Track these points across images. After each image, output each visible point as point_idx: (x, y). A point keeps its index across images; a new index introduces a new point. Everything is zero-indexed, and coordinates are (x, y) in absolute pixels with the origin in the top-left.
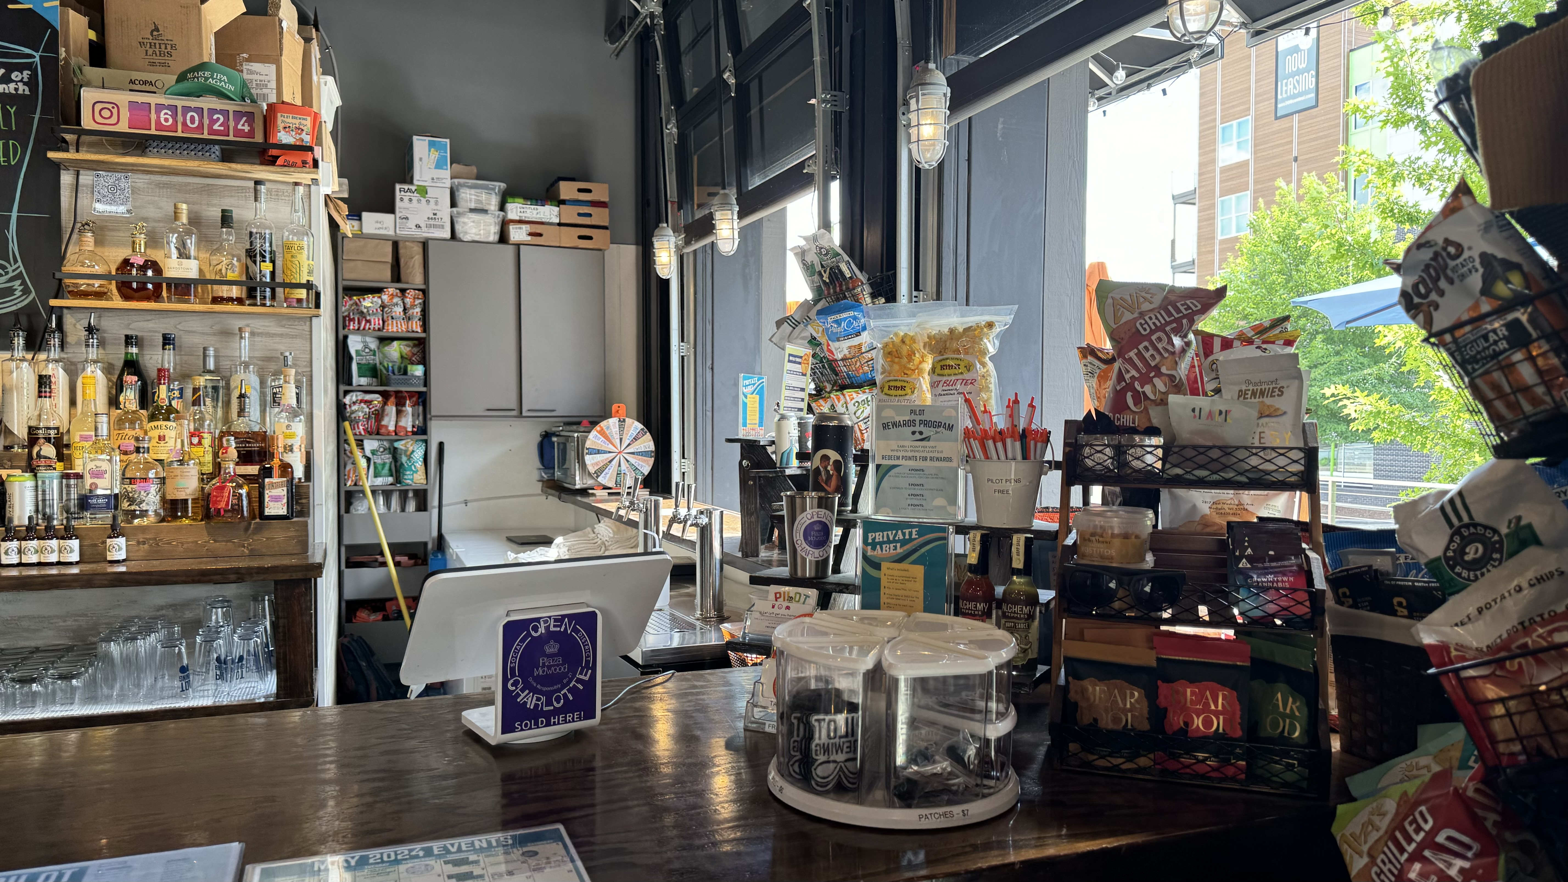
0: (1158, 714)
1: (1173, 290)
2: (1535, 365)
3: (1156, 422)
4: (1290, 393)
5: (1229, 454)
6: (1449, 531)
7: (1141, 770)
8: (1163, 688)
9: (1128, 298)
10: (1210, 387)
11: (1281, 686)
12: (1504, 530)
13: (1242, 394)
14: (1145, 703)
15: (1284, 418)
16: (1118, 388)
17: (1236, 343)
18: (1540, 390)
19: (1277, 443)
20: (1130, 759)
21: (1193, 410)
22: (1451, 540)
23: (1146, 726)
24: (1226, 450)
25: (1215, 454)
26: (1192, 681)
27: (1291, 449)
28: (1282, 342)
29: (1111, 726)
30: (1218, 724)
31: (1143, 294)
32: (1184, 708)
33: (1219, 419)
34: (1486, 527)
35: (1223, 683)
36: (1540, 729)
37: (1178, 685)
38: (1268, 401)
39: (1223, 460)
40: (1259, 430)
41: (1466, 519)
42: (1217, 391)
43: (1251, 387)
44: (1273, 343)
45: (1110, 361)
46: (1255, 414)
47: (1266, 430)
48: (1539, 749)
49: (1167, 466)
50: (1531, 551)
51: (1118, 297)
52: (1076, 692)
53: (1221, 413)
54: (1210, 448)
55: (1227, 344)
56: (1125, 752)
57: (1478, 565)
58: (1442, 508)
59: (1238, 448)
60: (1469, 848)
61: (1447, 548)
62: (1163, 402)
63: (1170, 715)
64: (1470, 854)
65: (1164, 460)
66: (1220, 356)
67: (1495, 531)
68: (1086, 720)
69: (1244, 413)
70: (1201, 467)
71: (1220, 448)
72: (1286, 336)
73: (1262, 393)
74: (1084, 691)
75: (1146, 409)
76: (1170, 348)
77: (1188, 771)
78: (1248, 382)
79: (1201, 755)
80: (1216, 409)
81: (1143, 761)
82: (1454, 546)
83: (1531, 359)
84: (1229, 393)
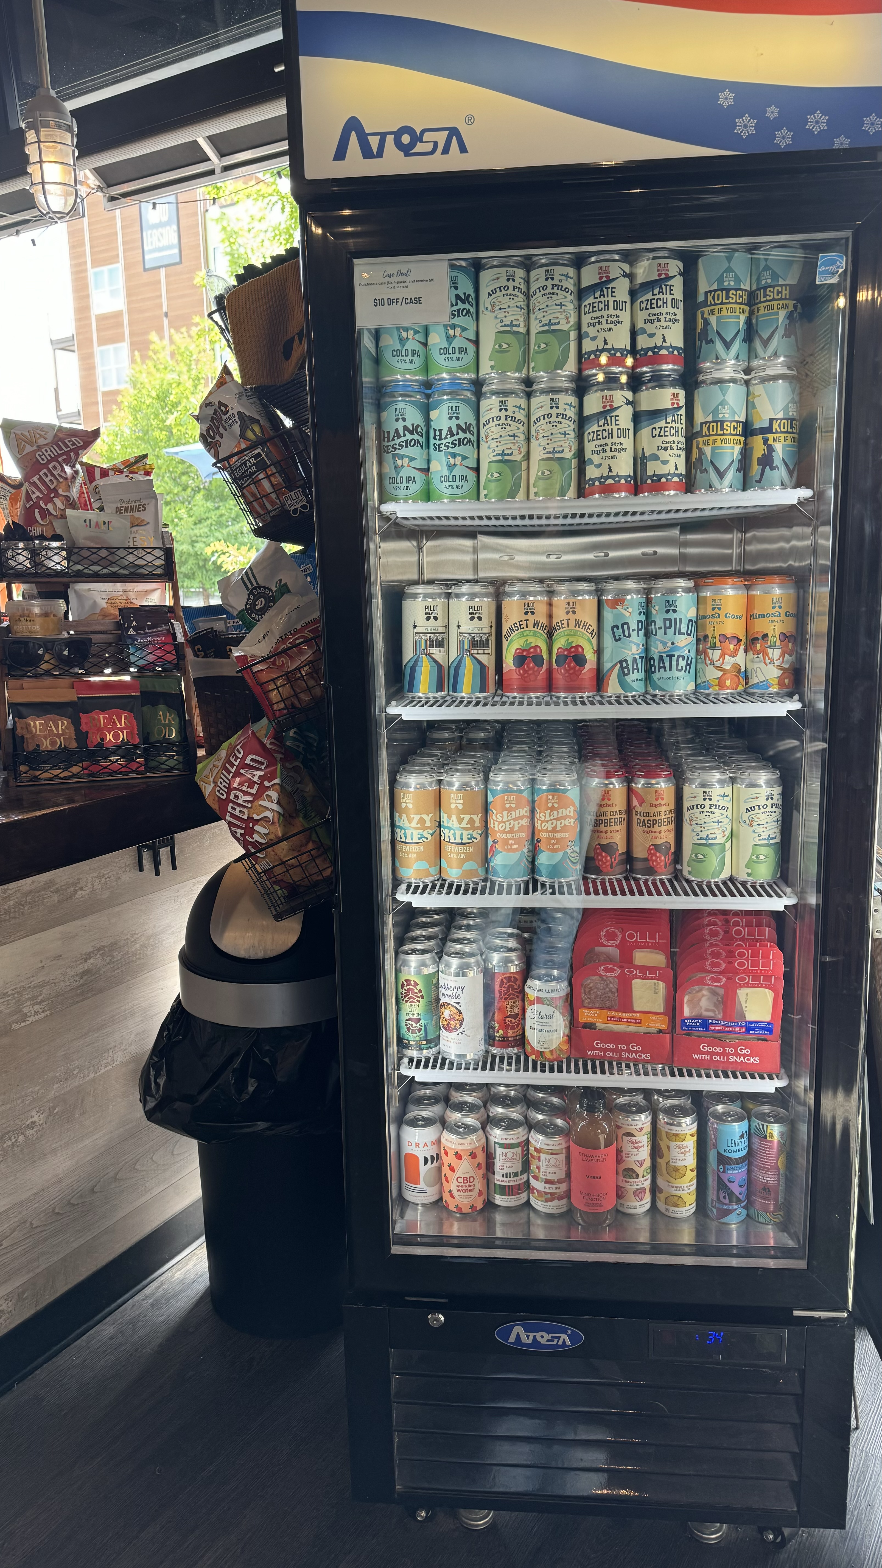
0: (81, 736)
1: (60, 429)
2: (270, 482)
3: (58, 532)
4: (150, 508)
5: (113, 553)
6: (247, 593)
7: (74, 776)
8: (84, 718)
9: (27, 434)
10: (96, 505)
11: (162, 706)
12: (274, 589)
13: (118, 510)
14: (72, 728)
15: (148, 526)
16: (28, 506)
17: (111, 473)
18: (273, 496)
19: (145, 545)
20: (65, 769)
21: (85, 521)
22: (249, 599)
23: (74, 745)
24: (111, 550)
25: (103, 553)
26: (103, 709)
27: (154, 549)
28: (142, 473)
29: (50, 748)
30: (123, 736)
31: (38, 431)
32: (100, 729)
33: (104, 528)
34: (265, 588)
35: (123, 708)
36: (292, 693)
37: (94, 714)
38: (136, 515)
39: (109, 558)
40: (133, 535)
41: (255, 584)
42: (101, 509)
43: (124, 505)
44: (137, 473)
45: (18, 486)
46: (128, 524)
47: (137, 535)
48: (293, 704)
49: (71, 564)
50: (286, 597)
51: (19, 432)
52: (22, 728)
53: (104, 523)
54: (100, 549)
55: (105, 473)
56: (62, 765)
57: (262, 611)
58: (242, 578)
59: (119, 549)
60: (262, 764)
61: (247, 603)
62: (63, 516)
63: (90, 735)
64: (263, 768)
65: (68, 559)
66: (100, 482)
67: (270, 590)
68: (31, 747)
69: (120, 523)
70: (94, 564)
71: (107, 549)
72: (146, 468)
73: (132, 509)
74: (28, 726)
75: (51, 522)
76: (63, 474)
77: (106, 770)
78: (121, 501)
79: (113, 759)
80: (101, 521)
81: (75, 769)
82: (250, 602)
83: (268, 477)
84: (110, 508)
